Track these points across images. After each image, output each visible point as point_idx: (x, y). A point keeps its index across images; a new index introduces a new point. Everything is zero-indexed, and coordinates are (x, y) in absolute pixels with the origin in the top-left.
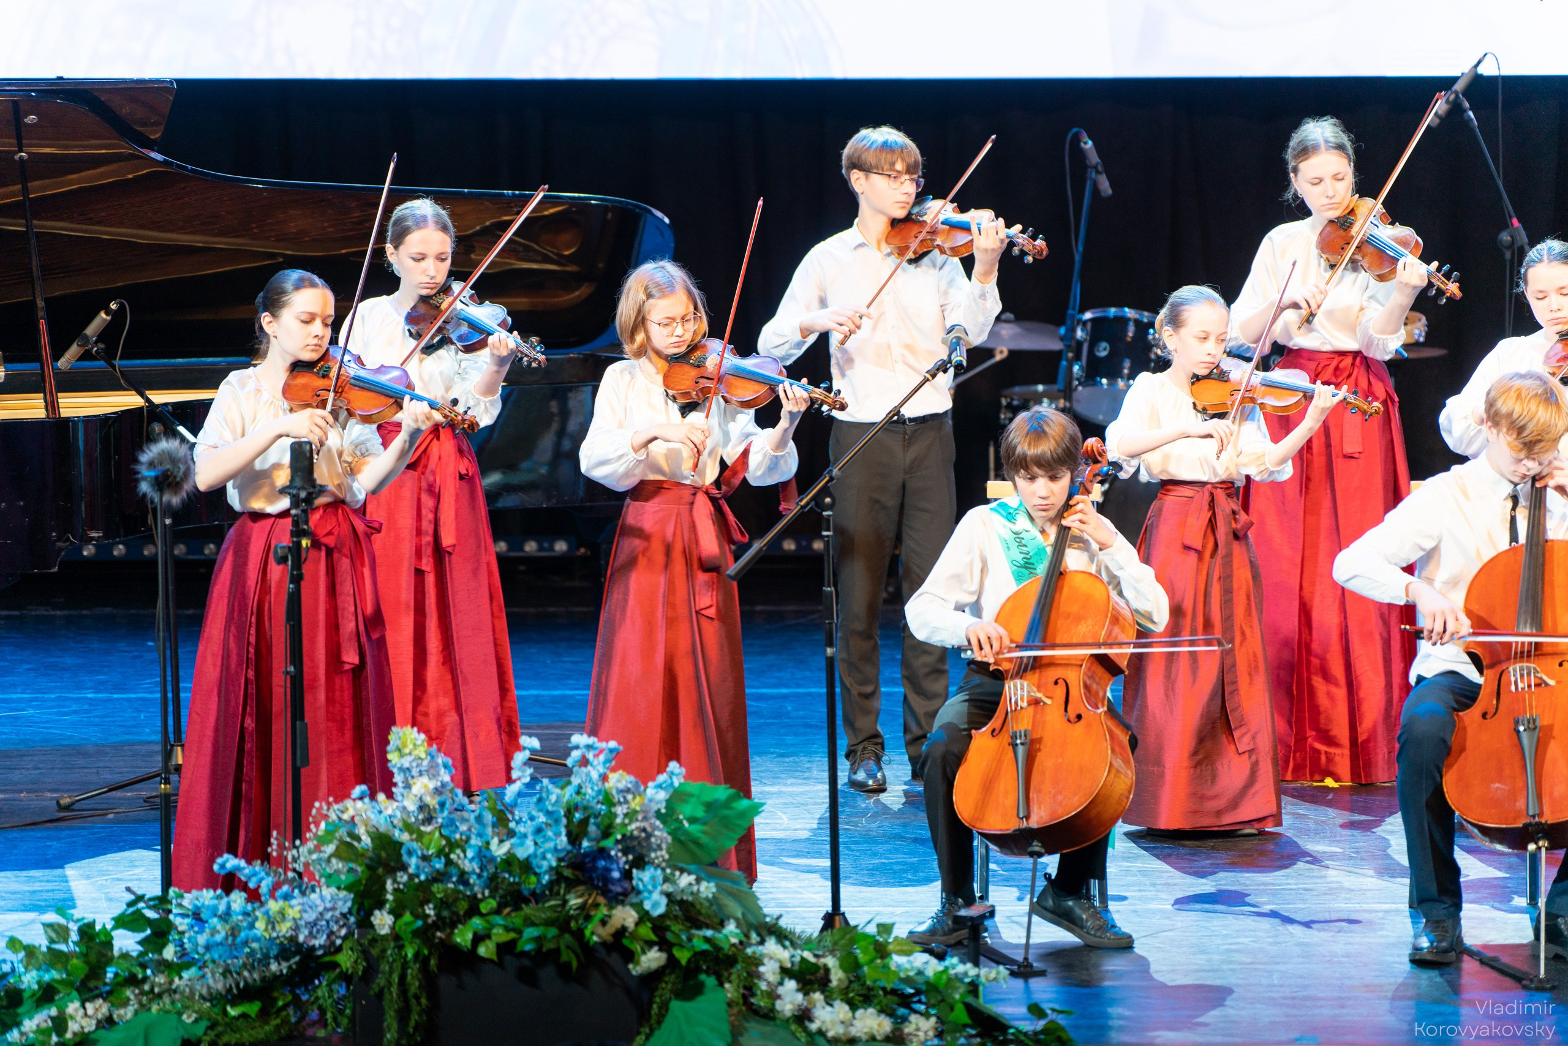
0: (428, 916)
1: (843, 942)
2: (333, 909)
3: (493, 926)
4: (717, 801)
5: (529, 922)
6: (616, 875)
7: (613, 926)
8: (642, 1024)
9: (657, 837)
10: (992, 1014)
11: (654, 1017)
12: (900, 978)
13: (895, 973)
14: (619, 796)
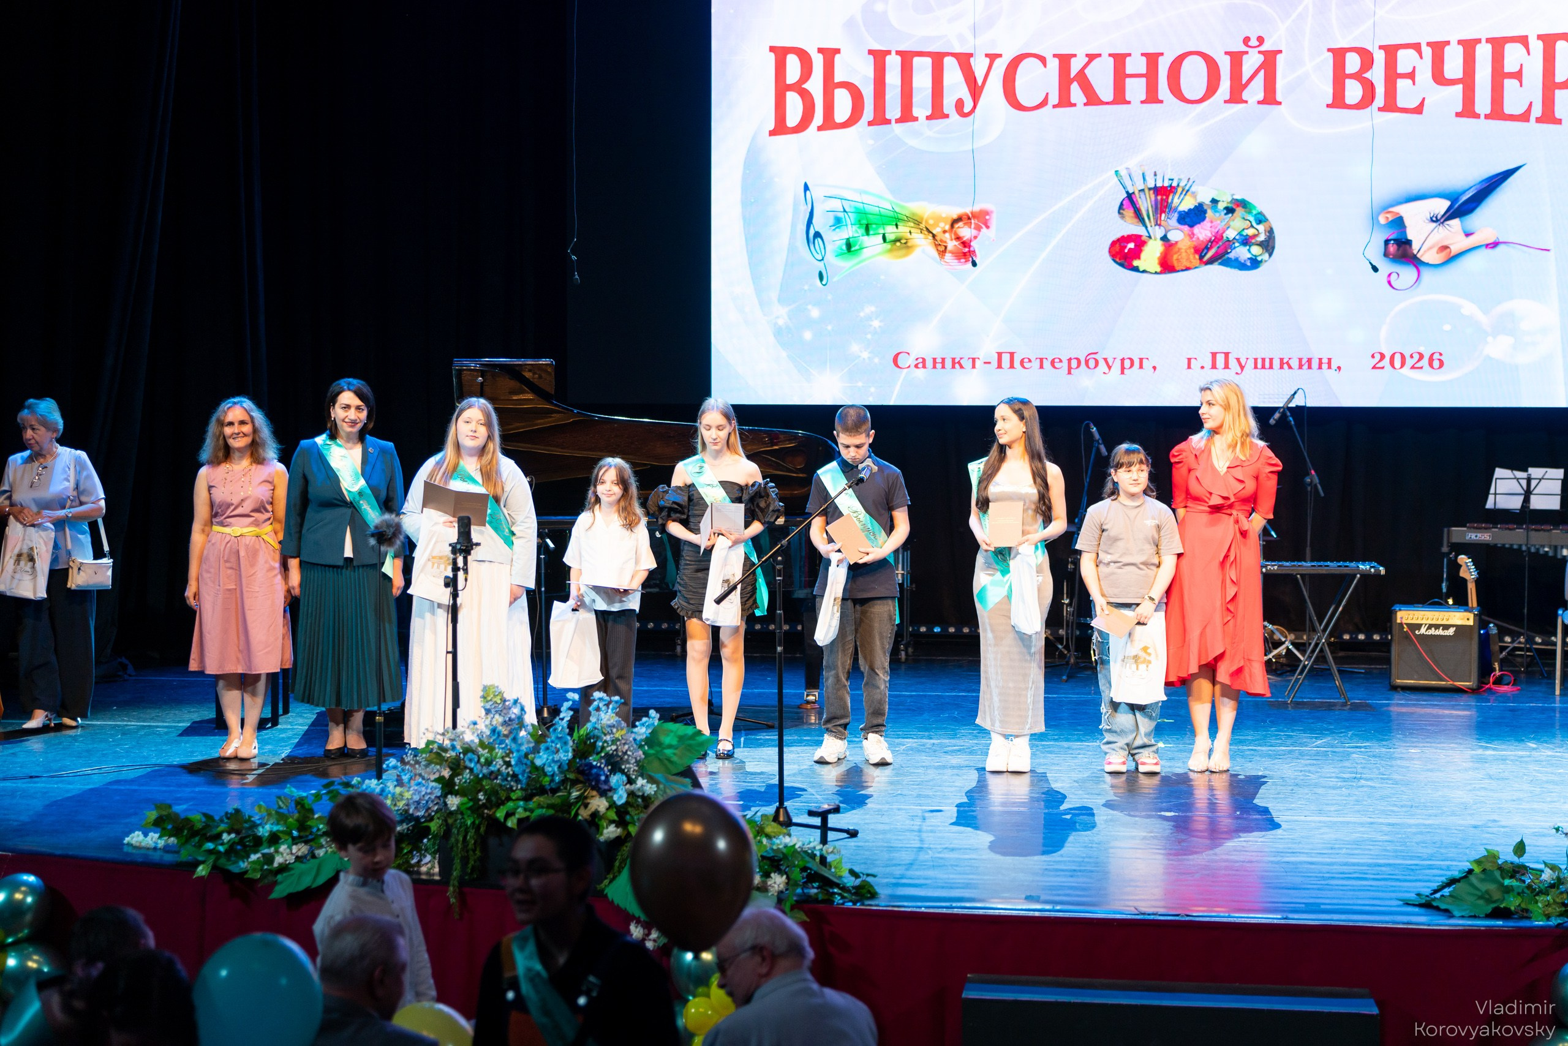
0: (480, 800)
2: (430, 794)
3: (518, 807)
4: (686, 735)
5: (540, 806)
6: (603, 778)
7: (593, 810)
8: (608, 873)
9: (629, 756)
10: (827, 875)
11: (616, 868)
12: (772, 849)
13: (765, 846)
14: (609, 729)
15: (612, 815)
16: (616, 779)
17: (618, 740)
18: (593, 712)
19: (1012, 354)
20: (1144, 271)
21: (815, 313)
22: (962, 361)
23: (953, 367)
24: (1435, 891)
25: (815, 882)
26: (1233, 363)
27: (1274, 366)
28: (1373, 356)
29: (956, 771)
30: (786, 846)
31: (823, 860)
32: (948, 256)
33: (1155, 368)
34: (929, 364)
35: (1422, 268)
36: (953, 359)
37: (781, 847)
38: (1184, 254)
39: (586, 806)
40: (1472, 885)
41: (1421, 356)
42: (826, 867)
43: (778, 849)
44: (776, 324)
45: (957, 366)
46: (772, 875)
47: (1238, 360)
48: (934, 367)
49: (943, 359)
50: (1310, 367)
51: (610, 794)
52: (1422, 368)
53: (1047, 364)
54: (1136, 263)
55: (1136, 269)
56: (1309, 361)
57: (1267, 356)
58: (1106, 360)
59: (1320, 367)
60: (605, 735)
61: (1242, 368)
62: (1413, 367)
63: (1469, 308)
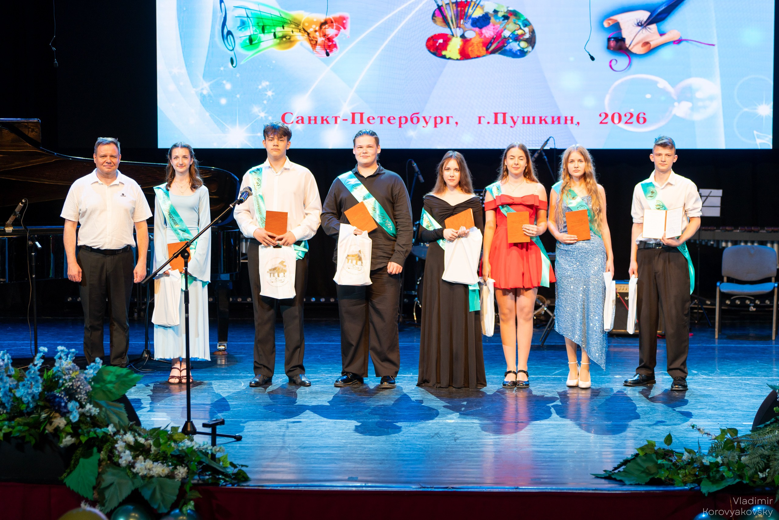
1: (154, 434)
3: (4, 425)
4: (122, 374)
5: (19, 425)
6: (63, 404)
7: (56, 426)
8: (67, 469)
9: (81, 389)
10: (215, 466)
11: (72, 465)
12: (179, 450)
13: (173, 448)
14: (67, 371)
15: (69, 429)
16: (71, 405)
17: (73, 378)
18: (57, 360)
19: (362, 114)
20: (450, 58)
21: (228, 86)
22: (328, 119)
23: (322, 123)
24: (616, 469)
25: (208, 471)
26: (508, 120)
27: (536, 122)
28: (600, 115)
29: (314, 395)
30: (188, 448)
31: (213, 456)
32: (318, 48)
33: (457, 123)
34: (306, 120)
35: (631, 56)
36: (322, 118)
37: (184, 448)
38: (476, 47)
39: (51, 423)
40: (638, 464)
41: (632, 115)
42: (215, 461)
43: (183, 449)
44: (201, 94)
45: (325, 122)
46: (178, 467)
47: (512, 118)
48: (310, 123)
49: (316, 118)
50: (559, 123)
51: (68, 415)
52: (632, 123)
53: (385, 121)
54: (444, 53)
55: (444, 57)
56: (559, 118)
57: (531, 115)
58: (424, 118)
59: (566, 123)
60: (65, 375)
61: (515, 123)
62: (626, 123)
63: (662, 84)
